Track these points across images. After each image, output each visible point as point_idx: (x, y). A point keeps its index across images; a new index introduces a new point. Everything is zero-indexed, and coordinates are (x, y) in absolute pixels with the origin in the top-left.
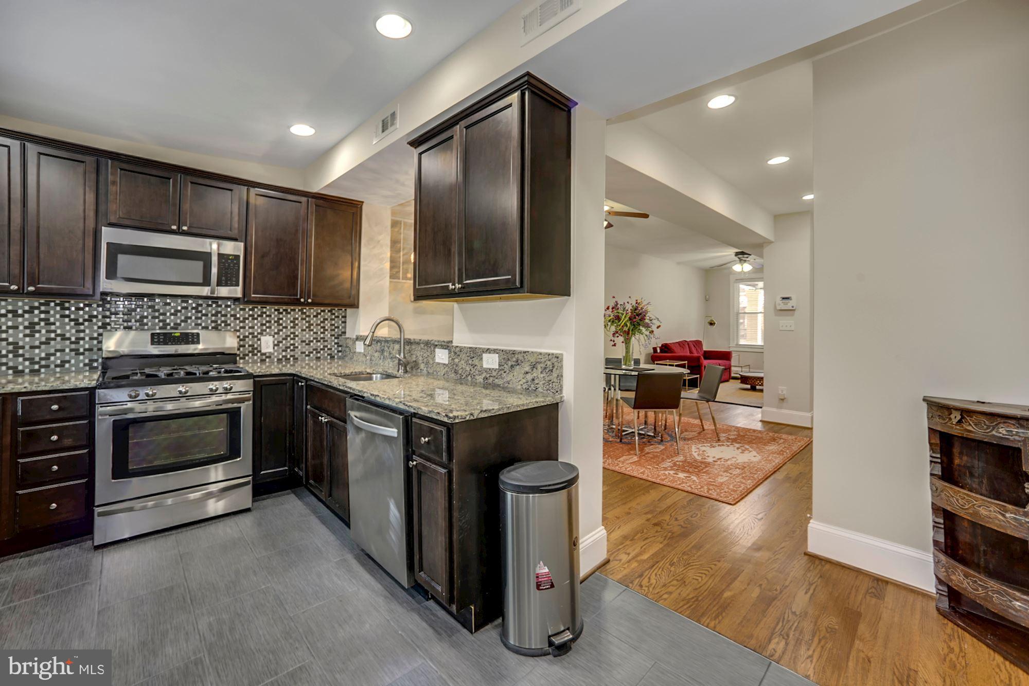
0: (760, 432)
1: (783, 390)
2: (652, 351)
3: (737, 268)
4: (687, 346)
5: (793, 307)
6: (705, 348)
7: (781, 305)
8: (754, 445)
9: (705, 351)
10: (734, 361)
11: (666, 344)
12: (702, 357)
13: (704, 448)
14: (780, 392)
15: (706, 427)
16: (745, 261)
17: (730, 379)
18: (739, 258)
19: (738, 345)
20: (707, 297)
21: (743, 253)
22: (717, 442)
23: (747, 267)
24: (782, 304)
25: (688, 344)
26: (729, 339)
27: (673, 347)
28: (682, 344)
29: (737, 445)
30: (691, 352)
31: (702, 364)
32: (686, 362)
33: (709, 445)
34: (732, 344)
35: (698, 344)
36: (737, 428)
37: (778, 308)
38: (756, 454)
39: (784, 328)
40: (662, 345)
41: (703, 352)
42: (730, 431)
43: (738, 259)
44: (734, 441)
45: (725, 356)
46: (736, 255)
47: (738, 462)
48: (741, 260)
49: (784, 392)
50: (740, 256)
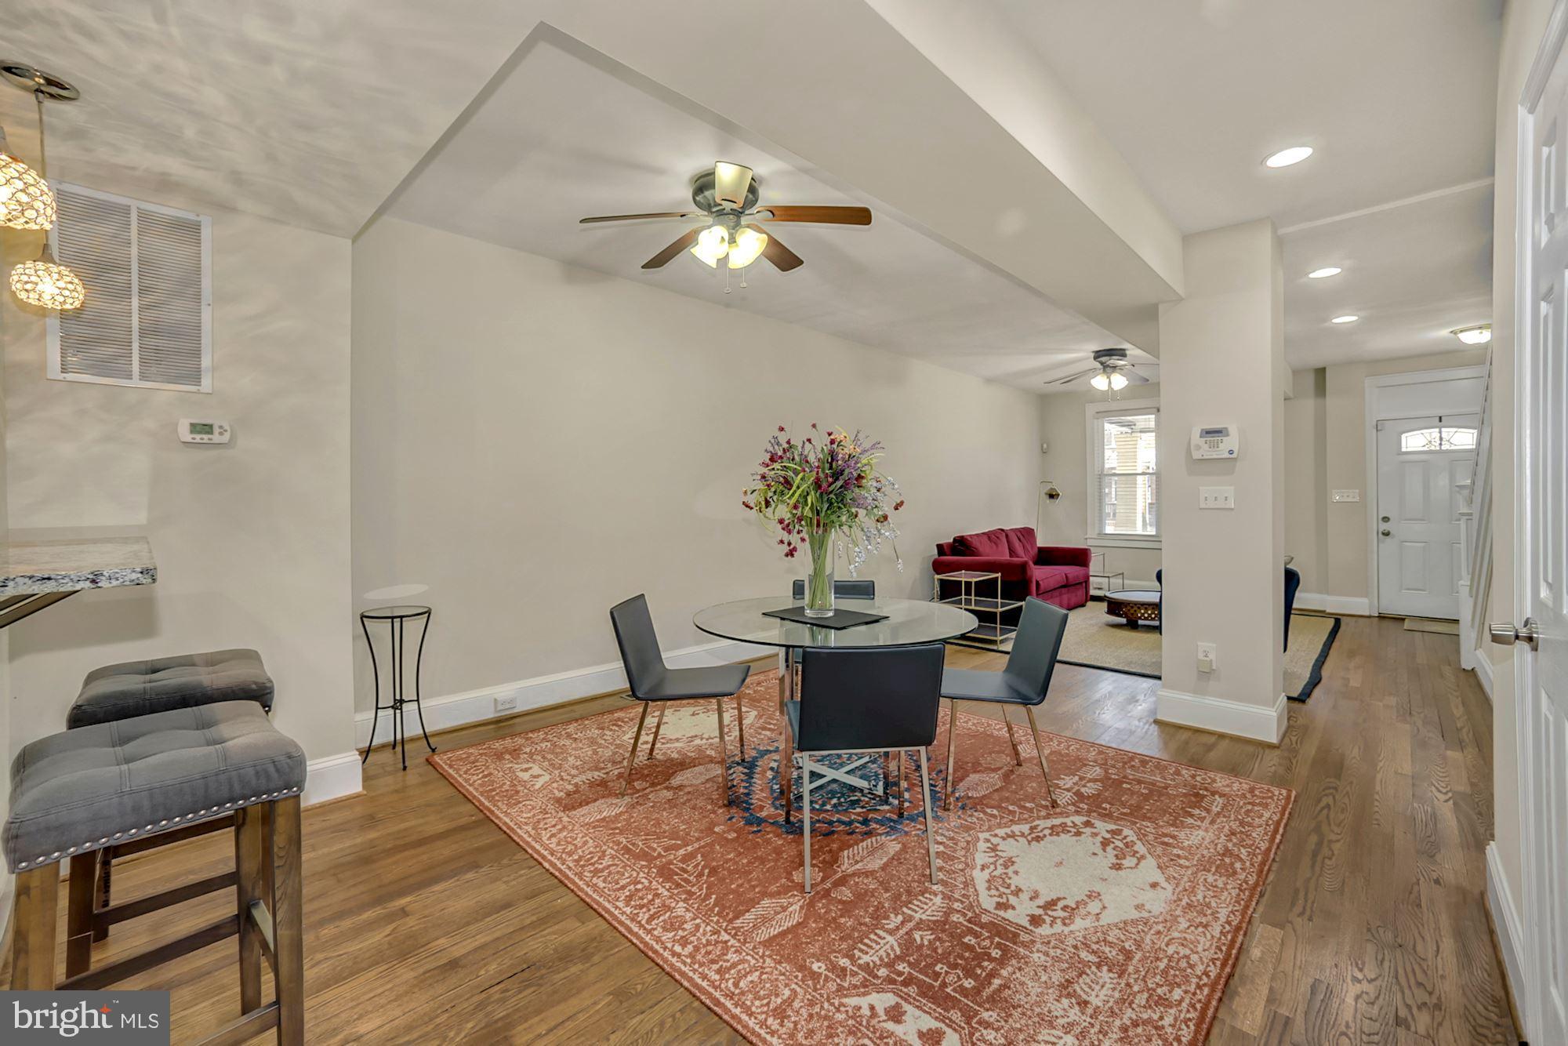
0: (1159, 766)
1: (1208, 649)
2: (936, 551)
3: (1100, 382)
4: (1004, 540)
5: (1231, 452)
6: (1042, 541)
7: (1203, 449)
8: (1149, 827)
9: (1041, 549)
10: (1094, 567)
11: (962, 538)
12: (1031, 563)
13: (1009, 848)
14: (1201, 656)
15: (1023, 755)
16: (1115, 367)
17: (1086, 601)
18: (1102, 363)
19: (1103, 535)
20: (1045, 446)
21: (1110, 353)
22: (1048, 817)
23: (1119, 382)
24: (1206, 447)
25: (1007, 536)
26: (1084, 522)
27: (976, 543)
28: (993, 536)
29: (1103, 827)
30: (1012, 552)
31: (1031, 577)
32: (999, 575)
33: (1025, 828)
34: (1092, 533)
35: (1027, 534)
36: (1102, 750)
37: (1196, 455)
38: (1158, 877)
39: (1211, 504)
40: (954, 539)
41: (1036, 550)
42: (1082, 763)
43: (1099, 365)
44: (1094, 806)
45: (1079, 557)
46: (1095, 358)
47: (1105, 920)
48: (1105, 366)
49: (1212, 656)
50: (1103, 359)
